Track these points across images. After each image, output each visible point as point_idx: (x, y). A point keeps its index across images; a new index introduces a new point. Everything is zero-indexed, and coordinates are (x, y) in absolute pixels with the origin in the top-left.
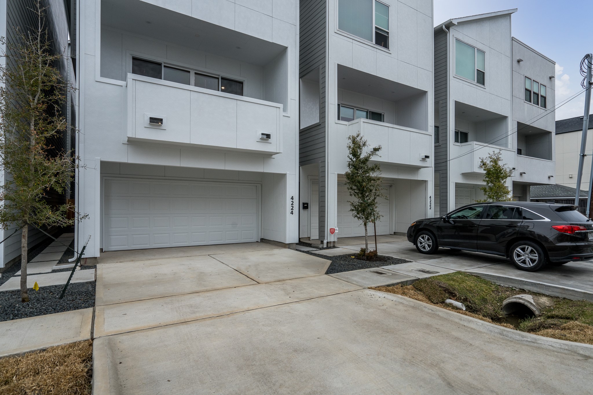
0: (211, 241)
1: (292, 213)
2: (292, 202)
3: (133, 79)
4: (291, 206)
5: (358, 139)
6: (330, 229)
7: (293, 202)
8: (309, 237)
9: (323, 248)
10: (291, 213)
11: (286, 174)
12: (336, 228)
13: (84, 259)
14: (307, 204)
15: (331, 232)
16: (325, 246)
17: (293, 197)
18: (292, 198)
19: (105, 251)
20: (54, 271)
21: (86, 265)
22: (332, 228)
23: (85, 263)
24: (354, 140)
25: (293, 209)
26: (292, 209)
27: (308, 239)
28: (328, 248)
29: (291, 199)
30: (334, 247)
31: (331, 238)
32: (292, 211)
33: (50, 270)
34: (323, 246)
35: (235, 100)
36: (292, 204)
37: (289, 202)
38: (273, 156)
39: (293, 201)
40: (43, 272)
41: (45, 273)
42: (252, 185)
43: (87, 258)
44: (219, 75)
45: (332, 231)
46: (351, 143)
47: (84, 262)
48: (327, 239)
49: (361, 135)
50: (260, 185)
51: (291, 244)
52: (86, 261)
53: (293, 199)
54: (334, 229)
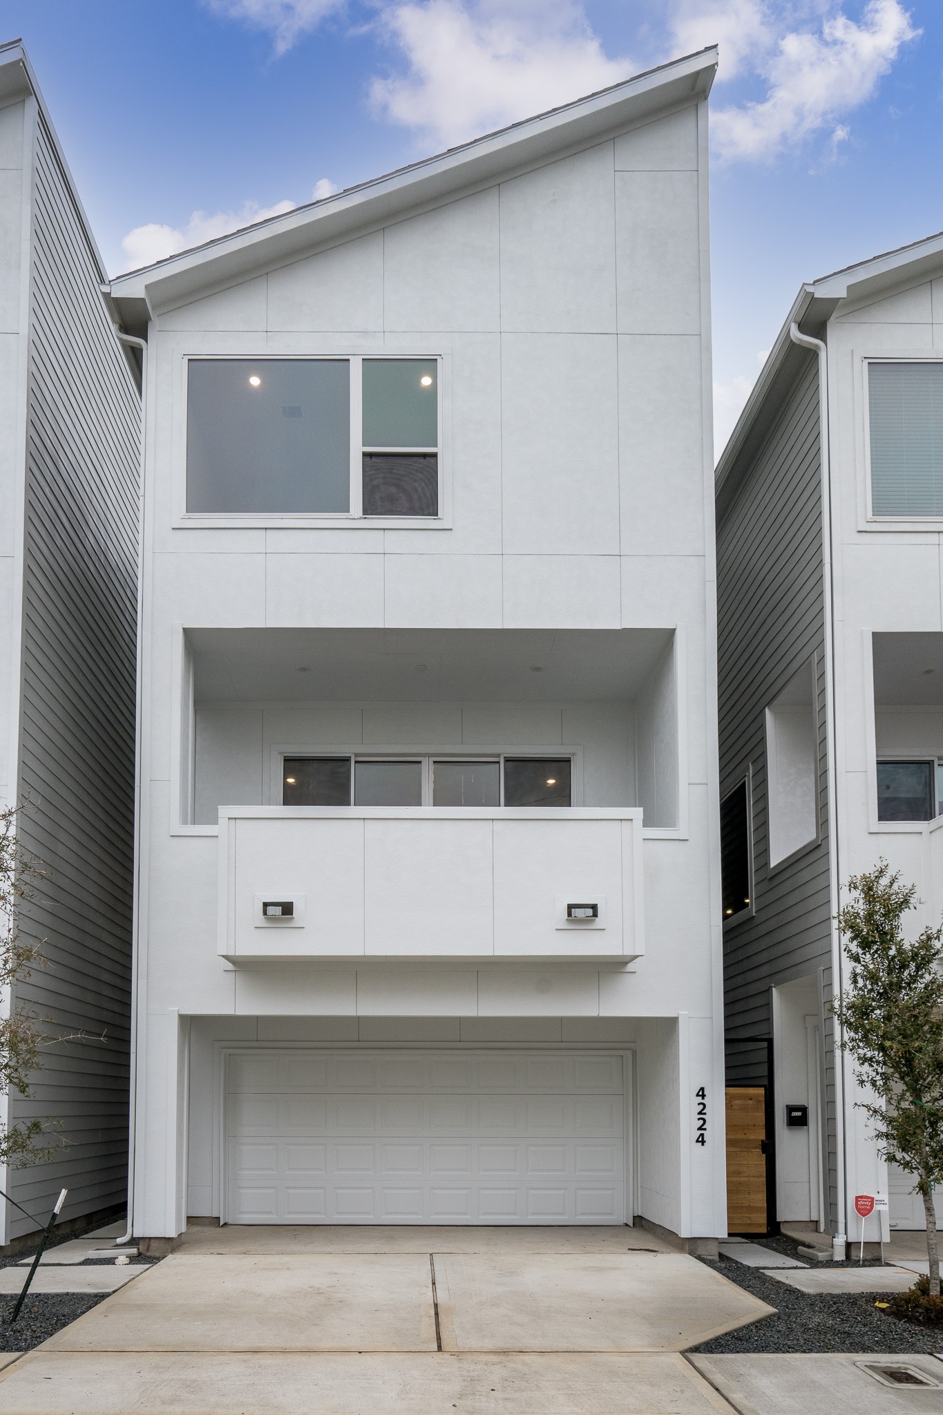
0: (485, 1214)
1: (703, 1142)
2: (699, 1104)
3: (229, 818)
4: (699, 1119)
5: (884, 881)
6: (857, 1198)
7: (704, 1105)
8: (817, 1221)
9: (831, 1264)
10: (697, 1141)
11: (677, 1018)
12: (876, 1197)
13: (147, 1240)
14: (804, 1110)
15: (858, 1210)
16: (840, 1255)
17: (702, 1089)
18: (701, 1093)
19: (225, 1224)
20: (88, 1262)
21: (148, 1254)
22: (865, 1194)
23: (148, 1250)
24: (870, 889)
25: (705, 1129)
26: (700, 1129)
27: (812, 1226)
28: (849, 1261)
29: (698, 1095)
30: (876, 1261)
31: (862, 1231)
32: (702, 1135)
33: (82, 1259)
34: (832, 1255)
35: (487, 822)
36: (700, 1113)
37: (687, 1106)
38: (630, 965)
39: (703, 1101)
40: (64, 1263)
41: (70, 1265)
42: (612, 1052)
43: (150, 1238)
44: (498, 756)
45: (865, 1206)
46: (861, 901)
47: (145, 1248)
48: (846, 1233)
49: (891, 872)
50: (629, 1053)
51: (699, 1241)
52: (149, 1245)
53: (703, 1096)
54: (873, 1199)
